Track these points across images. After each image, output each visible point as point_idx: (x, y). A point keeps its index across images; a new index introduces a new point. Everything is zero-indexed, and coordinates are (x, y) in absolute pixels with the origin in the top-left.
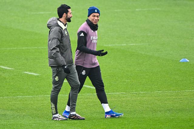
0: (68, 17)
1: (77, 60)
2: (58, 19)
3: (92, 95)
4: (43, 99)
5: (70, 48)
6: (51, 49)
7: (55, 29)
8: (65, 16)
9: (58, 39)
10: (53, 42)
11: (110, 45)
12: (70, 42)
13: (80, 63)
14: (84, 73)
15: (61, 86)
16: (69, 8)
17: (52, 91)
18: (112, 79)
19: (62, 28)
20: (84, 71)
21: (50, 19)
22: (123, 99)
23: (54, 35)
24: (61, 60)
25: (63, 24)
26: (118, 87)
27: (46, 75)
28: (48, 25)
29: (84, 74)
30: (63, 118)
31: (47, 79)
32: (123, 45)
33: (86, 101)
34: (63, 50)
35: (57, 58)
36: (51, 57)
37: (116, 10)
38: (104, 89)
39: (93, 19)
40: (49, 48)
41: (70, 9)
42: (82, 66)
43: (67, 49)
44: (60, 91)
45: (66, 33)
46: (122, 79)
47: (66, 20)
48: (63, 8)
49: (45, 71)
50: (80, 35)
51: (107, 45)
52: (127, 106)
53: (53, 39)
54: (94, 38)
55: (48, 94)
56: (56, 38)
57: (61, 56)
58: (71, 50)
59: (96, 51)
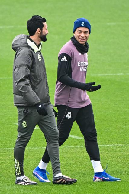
0: (44, 34)
1: (58, 98)
2: (28, 38)
3: (73, 148)
4: (2, 154)
5: (45, 80)
6: (18, 81)
7: (23, 51)
8: (39, 33)
9: (28, 66)
10: (20, 70)
11: (99, 75)
12: (45, 71)
13: (63, 101)
14: (69, 115)
15: (31, 136)
16: (44, 20)
17: (17, 142)
18: (103, 125)
19: (34, 51)
20: (69, 113)
21: (16, 37)
22: (119, 154)
23: (23, 60)
24: (33, 95)
25: (36, 44)
26: (111, 136)
27: (7, 118)
28: (13, 45)
29: (70, 117)
30: (31, 181)
31: (8, 124)
32: (118, 74)
33: (64, 156)
34: (34, 82)
35: (27, 94)
36: (17, 93)
37: (108, 24)
38: (96, 139)
39: (79, 37)
40: (15, 79)
41: (45, 22)
42: (66, 105)
43: (40, 81)
44: (28, 143)
45: (39, 57)
46: (117, 124)
47: (39, 39)
48: (36, 20)
49: (5, 112)
50: (62, 60)
51: (95, 75)
52: (125, 163)
53: (20, 66)
54: (83, 63)
55: (9, 147)
56: (24, 65)
57: (32, 90)
58: (47, 82)
59: (85, 84)
